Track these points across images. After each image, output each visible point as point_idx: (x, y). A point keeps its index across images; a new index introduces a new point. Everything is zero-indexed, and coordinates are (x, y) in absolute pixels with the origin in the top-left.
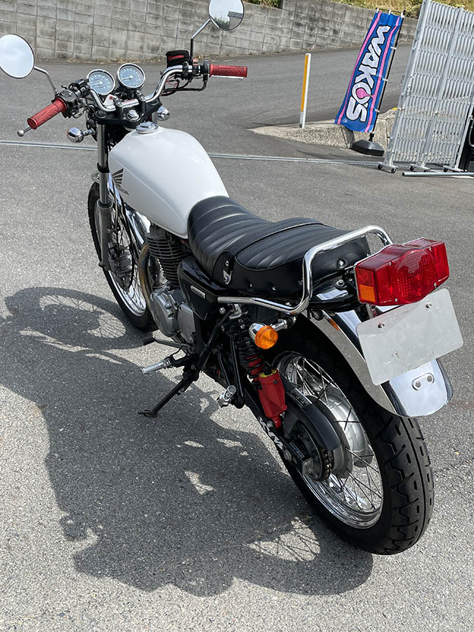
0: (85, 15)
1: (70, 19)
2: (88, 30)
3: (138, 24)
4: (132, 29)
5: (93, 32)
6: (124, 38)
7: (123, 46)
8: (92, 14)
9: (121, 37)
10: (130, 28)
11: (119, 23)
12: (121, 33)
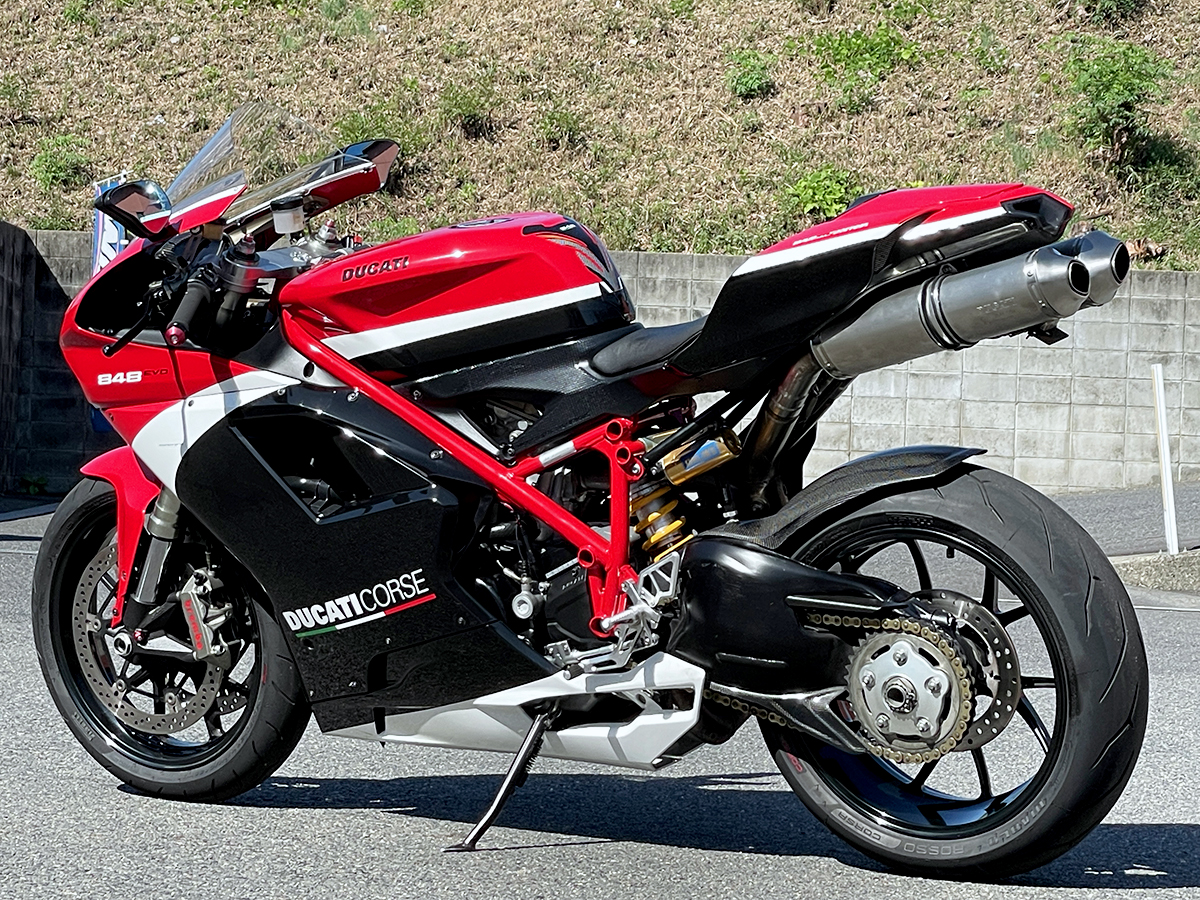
0: (935, 377)
1: (892, 395)
3: (1102, 384)
4: (1083, 399)
5: (961, 417)
6: (1061, 427)
7: (1058, 449)
8: (958, 373)
9: (1056, 424)
10: (1080, 396)
11: (1043, 387)
12: (1047, 414)
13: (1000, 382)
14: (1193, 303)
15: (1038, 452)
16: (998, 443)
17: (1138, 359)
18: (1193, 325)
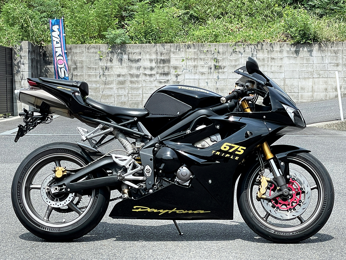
0: (277, 73)
2: (281, 82)
3: (321, 72)
4: (317, 77)
5: (285, 83)
7: (310, 90)
8: (283, 71)
9: (309, 83)
10: (315, 76)
11: (306, 74)
12: (307, 81)
13: (294, 73)
14: (344, 50)
15: (305, 91)
16: (294, 89)
17: (330, 65)
18: (344, 56)
